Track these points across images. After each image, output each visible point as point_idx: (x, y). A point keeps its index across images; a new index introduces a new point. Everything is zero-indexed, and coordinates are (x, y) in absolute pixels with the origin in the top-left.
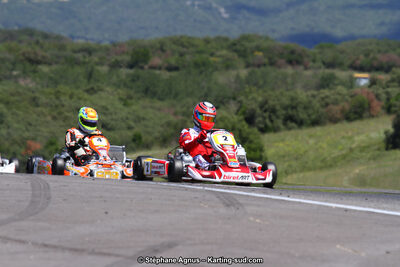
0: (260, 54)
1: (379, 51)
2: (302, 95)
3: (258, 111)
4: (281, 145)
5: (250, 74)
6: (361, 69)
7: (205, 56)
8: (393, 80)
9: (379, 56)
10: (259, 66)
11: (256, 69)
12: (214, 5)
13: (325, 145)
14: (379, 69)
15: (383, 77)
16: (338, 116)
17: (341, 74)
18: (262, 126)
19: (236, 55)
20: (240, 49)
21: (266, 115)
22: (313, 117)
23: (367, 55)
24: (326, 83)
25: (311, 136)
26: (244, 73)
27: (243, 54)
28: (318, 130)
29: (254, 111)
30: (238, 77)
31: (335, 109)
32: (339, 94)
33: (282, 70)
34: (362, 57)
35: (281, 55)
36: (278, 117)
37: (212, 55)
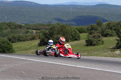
0: (13, 26)
1: (38, 26)
2: (21, 35)
4: (16, 45)
5: (11, 30)
6: (34, 30)
7: (1, 26)
8: (40, 32)
9: (38, 27)
10: (13, 29)
11: (12, 29)
12: (4, 16)
13: (26, 45)
14: (38, 30)
17: (30, 31)
18: (12, 41)
19: (8, 26)
20: (9, 25)
21: (14, 39)
22: (24, 39)
23: (36, 27)
25: (23, 44)
26: (9, 30)
27: (9, 26)
28: (24, 42)
29: (11, 38)
30: (8, 31)
31: (28, 38)
32: (29, 35)
33: (18, 30)
34: (35, 27)
35: (18, 26)
36: (16, 40)
37: (3, 26)
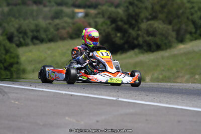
2: (43, 23)
3: (16, 33)
4: (30, 54)
8: (99, 13)
10: (16, 5)
13: (57, 54)
15: (93, 11)
16: (65, 36)
18: (18, 42)
21: (21, 36)
22: (50, 37)
24: (57, 15)
25: (49, 49)
28: (52, 45)
29: (13, 33)
31: (63, 32)
32: (66, 22)
33: (30, 7)
36: (28, 37)
